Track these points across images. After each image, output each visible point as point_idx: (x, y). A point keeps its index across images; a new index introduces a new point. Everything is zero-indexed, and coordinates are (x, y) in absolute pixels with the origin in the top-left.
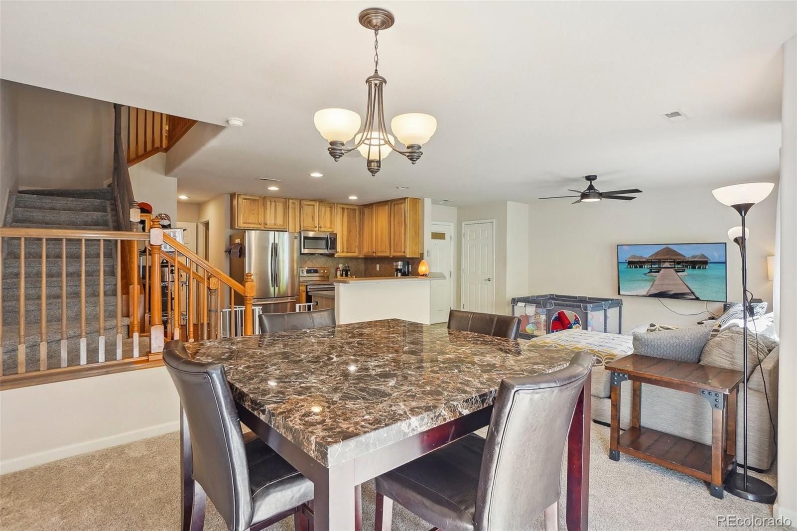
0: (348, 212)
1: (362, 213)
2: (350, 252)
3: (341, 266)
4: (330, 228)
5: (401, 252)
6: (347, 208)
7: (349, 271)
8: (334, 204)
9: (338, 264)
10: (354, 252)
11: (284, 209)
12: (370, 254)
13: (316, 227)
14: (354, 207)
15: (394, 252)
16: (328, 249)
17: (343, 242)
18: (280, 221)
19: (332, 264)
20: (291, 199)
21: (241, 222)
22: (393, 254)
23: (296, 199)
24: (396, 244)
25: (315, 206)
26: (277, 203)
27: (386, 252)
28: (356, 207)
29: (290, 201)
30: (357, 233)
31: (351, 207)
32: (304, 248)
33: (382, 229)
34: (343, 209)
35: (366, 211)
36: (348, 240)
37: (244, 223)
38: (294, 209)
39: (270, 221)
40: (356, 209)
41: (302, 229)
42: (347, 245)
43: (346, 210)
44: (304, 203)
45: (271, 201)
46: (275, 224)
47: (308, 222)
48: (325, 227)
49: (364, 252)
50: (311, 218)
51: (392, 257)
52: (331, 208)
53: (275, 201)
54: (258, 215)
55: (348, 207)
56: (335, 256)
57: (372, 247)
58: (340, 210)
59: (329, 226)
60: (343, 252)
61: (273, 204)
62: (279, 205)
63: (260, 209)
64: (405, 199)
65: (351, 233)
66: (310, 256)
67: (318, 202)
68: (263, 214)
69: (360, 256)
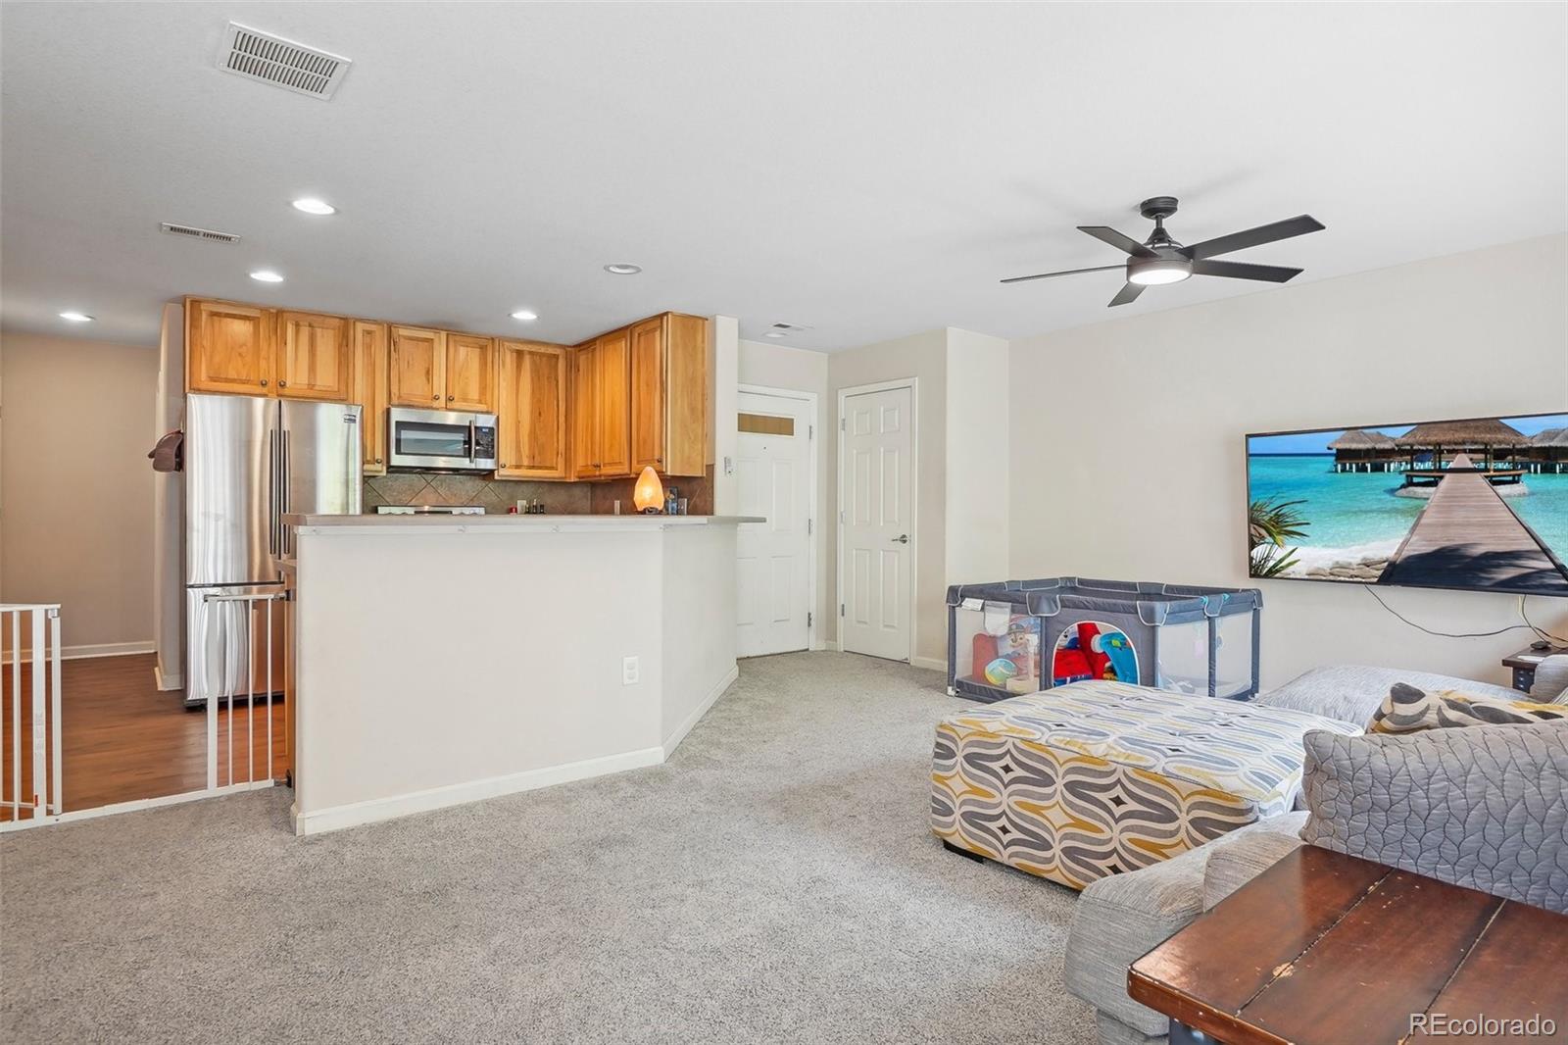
0: (533, 363)
1: (572, 367)
2: (540, 468)
3: (521, 503)
4: (480, 402)
6: (531, 353)
8: (493, 339)
9: (511, 498)
10: (552, 468)
11: (340, 346)
13: (436, 398)
14: (551, 351)
16: (470, 456)
17: (518, 441)
18: (327, 378)
19: (494, 498)
20: (362, 320)
21: (204, 377)
22: (635, 468)
23: (375, 322)
24: (641, 440)
25: (436, 345)
26: (319, 331)
27: (620, 462)
28: (558, 351)
29: (360, 326)
30: (562, 419)
31: (543, 350)
32: (398, 452)
33: (613, 404)
34: (520, 354)
35: (583, 359)
36: (533, 435)
37: (213, 379)
38: (368, 347)
39: (296, 377)
40: (556, 357)
41: (395, 401)
42: (531, 447)
43: (527, 361)
44: (403, 332)
45: (297, 325)
46: (311, 386)
47: (413, 385)
48: (465, 400)
49: (578, 469)
50: (424, 372)
52: (483, 349)
53: (310, 325)
54: (259, 357)
55: (534, 348)
56: (496, 477)
57: (592, 454)
58: (509, 359)
59: (476, 397)
60: (518, 467)
61: (305, 331)
62: (323, 336)
63: (263, 344)
64: (661, 316)
65: (542, 419)
66: (429, 478)
67: (443, 335)
68: (272, 358)
69: (570, 477)
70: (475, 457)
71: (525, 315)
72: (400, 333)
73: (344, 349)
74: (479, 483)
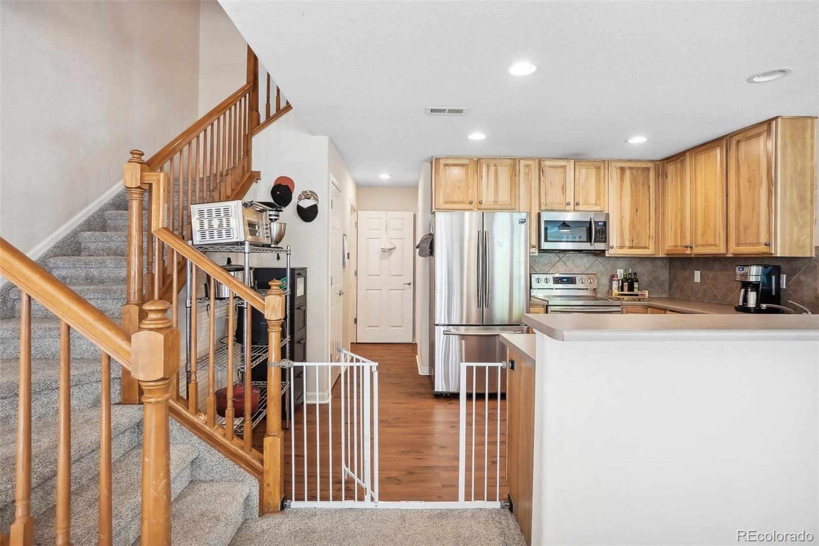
0: (632, 174)
1: (662, 174)
2: (637, 248)
3: (620, 273)
4: (596, 204)
5: (758, 244)
6: (631, 168)
7: (637, 281)
8: (604, 161)
9: (615, 268)
10: (645, 248)
11: (511, 177)
12: (679, 251)
13: (568, 204)
14: (644, 165)
15: (738, 244)
16: (590, 241)
17: (622, 230)
18: (504, 197)
19: (602, 268)
20: (524, 159)
21: (441, 201)
22: (733, 249)
23: (531, 159)
24: (742, 228)
25: (568, 168)
26: (499, 168)
27: (715, 245)
28: (650, 165)
29: (523, 163)
31: (638, 165)
32: (546, 240)
33: (706, 199)
34: (622, 169)
35: (671, 169)
36: (633, 226)
37: (446, 203)
38: (527, 175)
39: (488, 198)
40: (648, 169)
41: (543, 208)
42: (631, 233)
43: (628, 172)
44: (547, 163)
45: (488, 166)
46: (496, 202)
47: (554, 196)
48: (586, 204)
50: (560, 188)
51: (731, 256)
52: (598, 168)
53: (495, 166)
54: (468, 188)
55: (632, 165)
56: (607, 255)
57: (683, 237)
58: (615, 174)
59: (594, 202)
60: (622, 247)
61: (492, 169)
62: (502, 171)
63: (470, 180)
64: (769, 122)
65: (638, 213)
66: (561, 255)
67: (572, 162)
68: (475, 188)
69: (658, 254)
70: (594, 242)
71: (638, 140)
72: (546, 164)
73: (513, 178)
74: (592, 258)
